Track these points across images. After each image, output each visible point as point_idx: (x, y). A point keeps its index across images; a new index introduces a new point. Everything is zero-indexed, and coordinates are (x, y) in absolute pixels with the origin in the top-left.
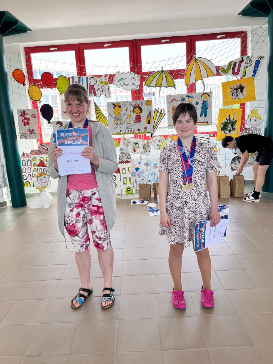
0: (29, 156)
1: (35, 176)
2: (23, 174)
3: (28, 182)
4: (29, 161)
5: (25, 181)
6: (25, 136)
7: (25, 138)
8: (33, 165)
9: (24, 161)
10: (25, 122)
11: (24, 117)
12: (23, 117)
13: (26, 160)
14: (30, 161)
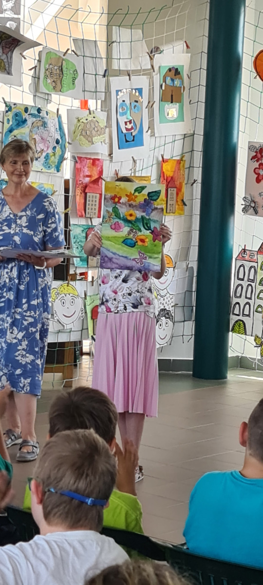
0: (255, 258)
1: (260, 309)
2: (235, 300)
3: (242, 321)
4: (253, 270)
5: (236, 318)
6: (253, 207)
7: (254, 213)
8: (258, 281)
9: (242, 268)
10: (258, 174)
11: (260, 162)
12: (257, 161)
13: (248, 265)
14: (255, 270)
